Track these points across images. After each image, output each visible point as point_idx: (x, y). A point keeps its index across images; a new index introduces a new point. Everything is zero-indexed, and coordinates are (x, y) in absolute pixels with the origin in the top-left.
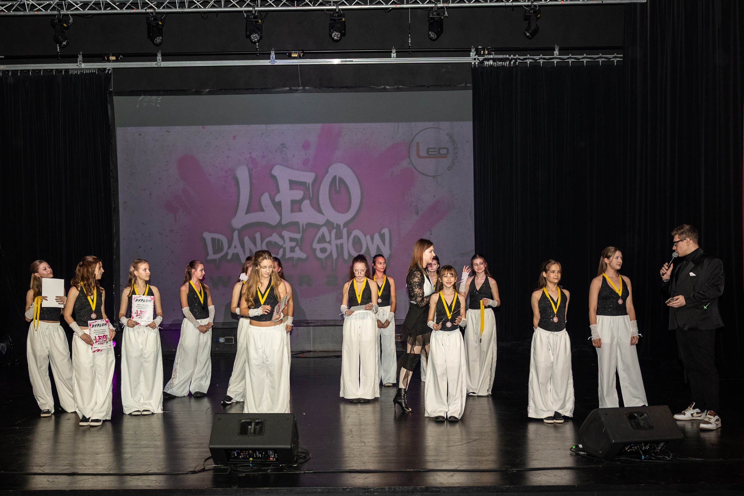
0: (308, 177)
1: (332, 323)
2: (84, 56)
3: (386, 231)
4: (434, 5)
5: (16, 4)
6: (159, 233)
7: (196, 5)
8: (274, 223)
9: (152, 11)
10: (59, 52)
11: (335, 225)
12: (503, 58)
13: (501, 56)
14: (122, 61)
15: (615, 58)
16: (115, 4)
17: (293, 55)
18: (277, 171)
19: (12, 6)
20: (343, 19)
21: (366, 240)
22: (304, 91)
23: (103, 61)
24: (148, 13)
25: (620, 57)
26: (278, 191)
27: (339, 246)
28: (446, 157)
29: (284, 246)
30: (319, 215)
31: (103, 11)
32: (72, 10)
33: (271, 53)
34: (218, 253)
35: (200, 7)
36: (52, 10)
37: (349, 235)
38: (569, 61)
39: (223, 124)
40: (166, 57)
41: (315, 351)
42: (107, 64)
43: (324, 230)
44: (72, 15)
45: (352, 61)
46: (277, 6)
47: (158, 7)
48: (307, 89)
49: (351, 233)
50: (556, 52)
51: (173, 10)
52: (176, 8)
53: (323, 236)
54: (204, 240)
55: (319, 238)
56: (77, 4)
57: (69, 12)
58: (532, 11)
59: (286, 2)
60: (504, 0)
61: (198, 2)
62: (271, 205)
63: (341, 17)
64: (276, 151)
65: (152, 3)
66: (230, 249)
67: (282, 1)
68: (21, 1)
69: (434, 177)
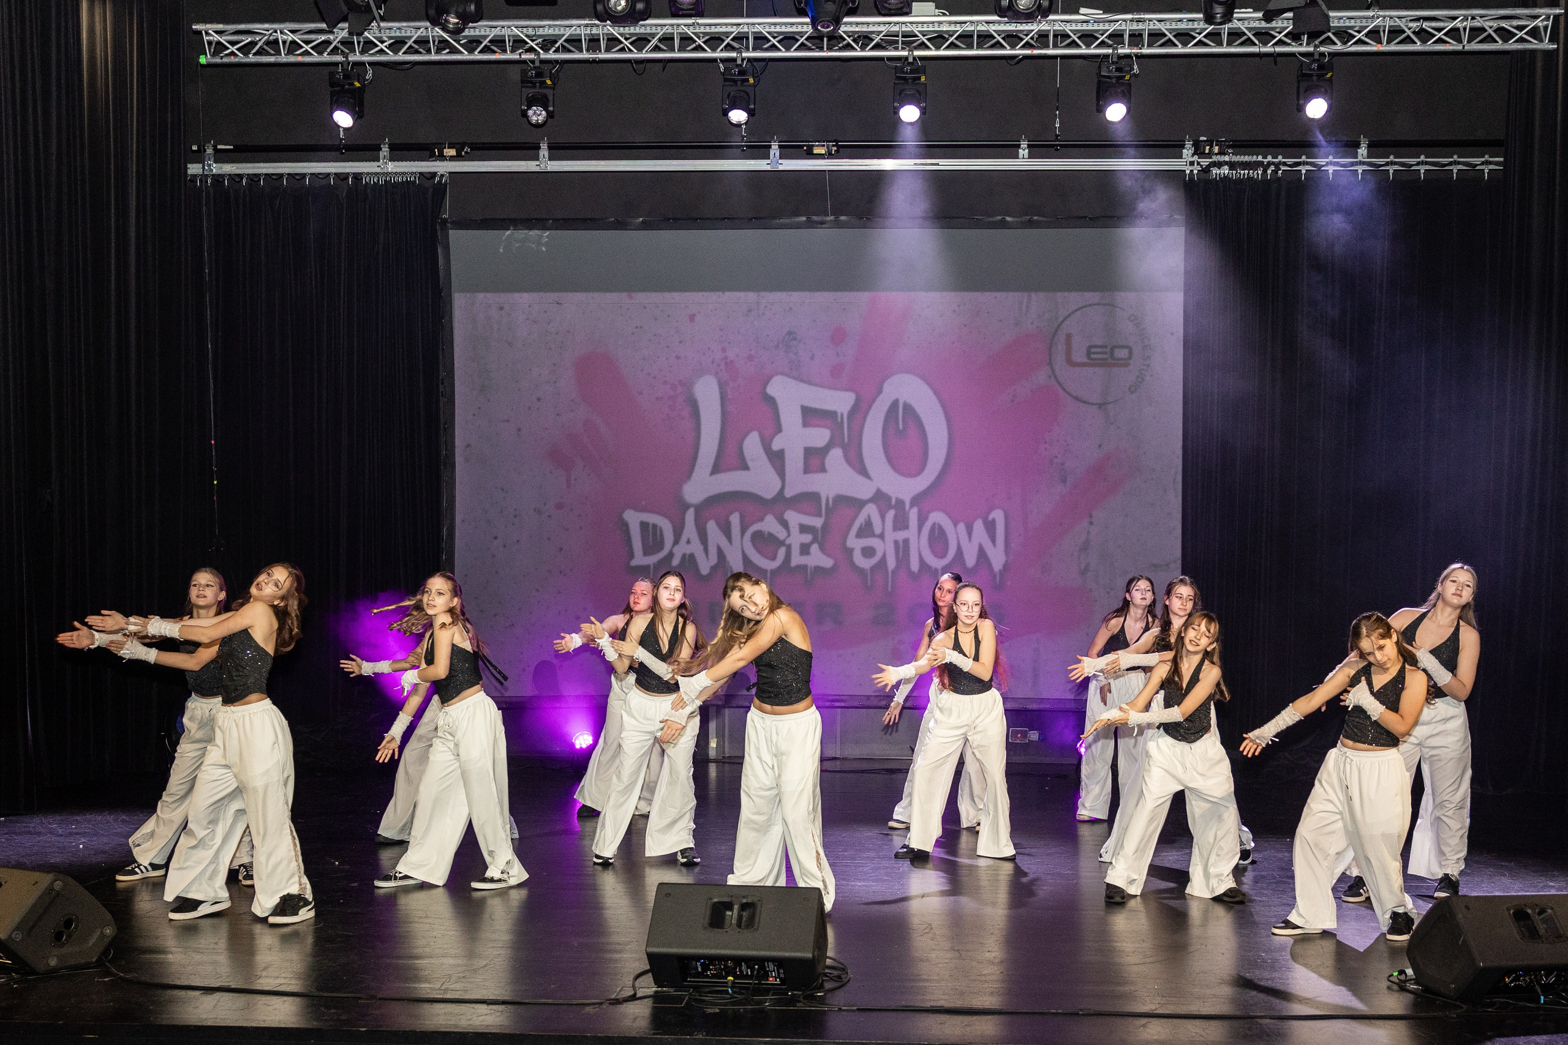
0: (841, 402)
2: (393, 148)
3: (998, 515)
4: (1110, 51)
5: (260, 40)
6: (535, 510)
7: (622, 45)
8: (769, 495)
9: (532, 56)
10: (344, 139)
11: (893, 502)
12: (1250, 162)
13: (1247, 158)
14: (469, 158)
15: (1487, 164)
16: (458, 42)
17: (816, 151)
18: (780, 388)
19: (253, 44)
20: (923, 79)
21: (957, 534)
22: (838, 224)
23: (431, 157)
24: (524, 62)
25: (1496, 163)
26: (779, 429)
27: (901, 543)
28: (1127, 365)
29: (787, 542)
30: (861, 479)
31: (434, 57)
32: (372, 54)
33: (771, 145)
34: (652, 554)
35: (630, 50)
36: (332, 53)
37: (922, 521)
38: (1388, 170)
39: (671, 289)
40: (558, 150)
41: (845, 759)
42: (438, 163)
43: (871, 510)
44: (370, 64)
45: (938, 164)
46: (788, 49)
47: (546, 50)
48: (841, 221)
49: (927, 518)
50: (1363, 151)
51: (576, 56)
52: (581, 51)
53: (869, 523)
54: (626, 525)
55: (860, 528)
56: (382, 42)
57: (366, 58)
58: (1315, 66)
59: (806, 42)
60: (1257, 42)
61: (626, 39)
62: (764, 457)
63: (918, 73)
64: (777, 346)
65: (533, 41)
66: (676, 547)
67: (798, 40)
68: (271, 35)
69: (1100, 406)
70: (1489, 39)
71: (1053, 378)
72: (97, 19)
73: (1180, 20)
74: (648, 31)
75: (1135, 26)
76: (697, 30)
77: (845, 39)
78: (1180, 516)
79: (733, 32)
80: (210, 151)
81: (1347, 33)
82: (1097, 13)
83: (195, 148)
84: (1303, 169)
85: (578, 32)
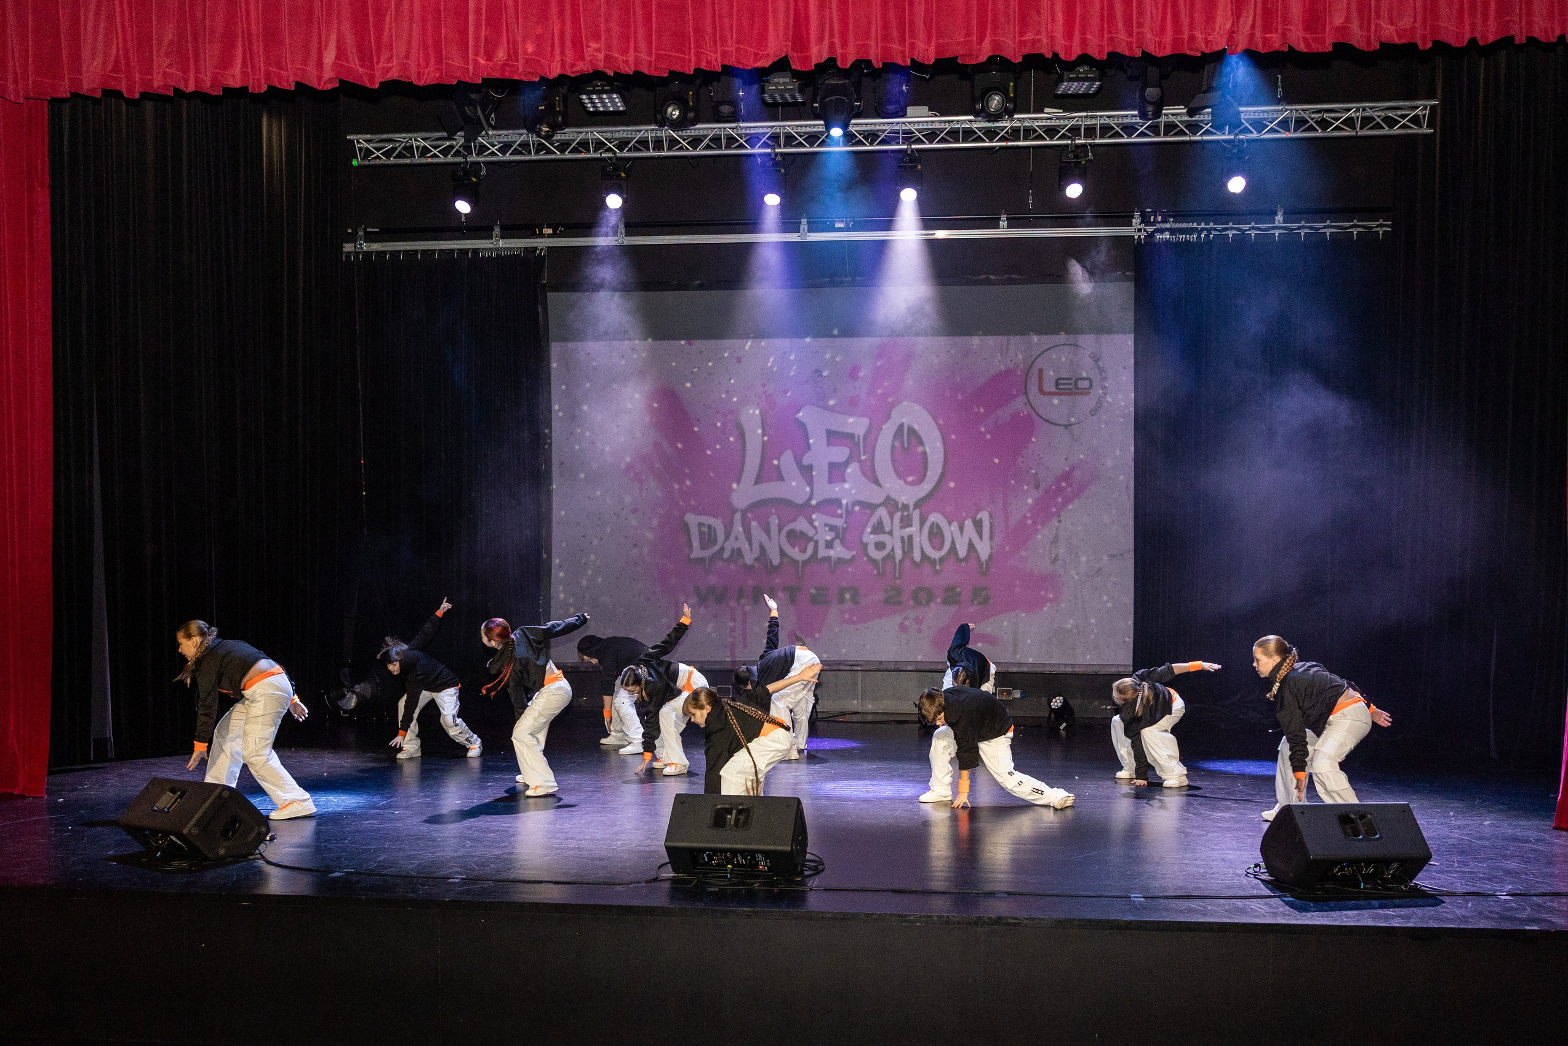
0: (857, 425)
1: (893, 667)
2: (502, 228)
3: (984, 516)
4: (1070, 142)
5: (399, 146)
6: (615, 514)
7: (680, 145)
8: (799, 500)
9: (610, 155)
10: (464, 223)
11: (900, 506)
12: (1187, 228)
13: (1184, 225)
14: (562, 235)
15: (1381, 227)
16: (552, 144)
17: (836, 226)
18: (809, 415)
19: (394, 149)
20: (919, 167)
21: (952, 530)
22: (854, 283)
23: (533, 235)
24: (604, 159)
25: (1388, 226)
26: (808, 448)
27: (906, 539)
28: (1088, 394)
29: (815, 538)
30: (874, 486)
31: (533, 157)
32: (486, 156)
33: (800, 222)
34: (707, 548)
35: (687, 149)
36: (454, 155)
37: (922, 522)
38: (1300, 233)
41: (864, 713)
42: (539, 240)
43: (882, 512)
44: (484, 163)
46: (811, 146)
47: (621, 149)
48: (857, 281)
49: (927, 518)
50: (1279, 218)
51: (645, 154)
52: (648, 150)
53: (880, 523)
54: (686, 525)
55: (873, 527)
56: (493, 146)
57: (481, 159)
58: (1235, 151)
59: (826, 140)
60: (1188, 132)
61: (684, 140)
62: (797, 471)
63: (914, 162)
64: (806, 382)
65: (610, 143)
66: (727, 542)
67: (820, 138)
68: (407, 142)
69: (1066, 426)
70: (1378, 126)
71: (1028, 403)
72: (275, 131)
73: (1126, 116)
74: (701, 133)
75: (1089, 122)
76: (740, 132)
77: (857, 137)
78: (1132, 514)
79: (768, 133)
80: (361, 233)
81: (1262, 123)
82: (1057, 112)
83: (350, 231)
84: (1230, 233)
85: (646, 135)
